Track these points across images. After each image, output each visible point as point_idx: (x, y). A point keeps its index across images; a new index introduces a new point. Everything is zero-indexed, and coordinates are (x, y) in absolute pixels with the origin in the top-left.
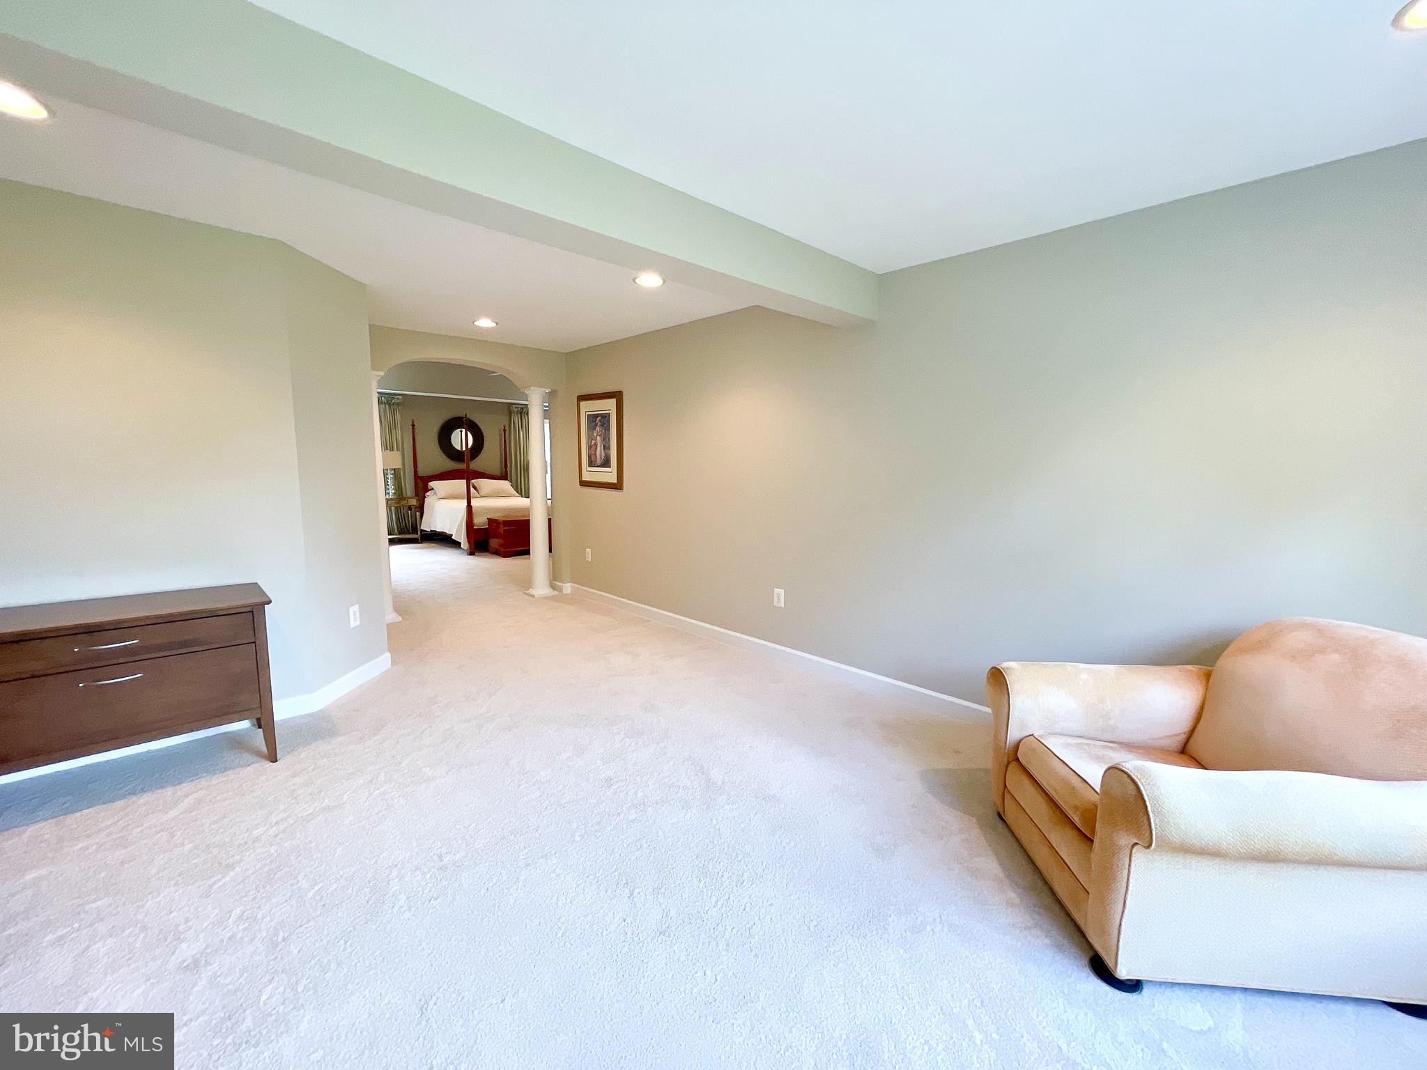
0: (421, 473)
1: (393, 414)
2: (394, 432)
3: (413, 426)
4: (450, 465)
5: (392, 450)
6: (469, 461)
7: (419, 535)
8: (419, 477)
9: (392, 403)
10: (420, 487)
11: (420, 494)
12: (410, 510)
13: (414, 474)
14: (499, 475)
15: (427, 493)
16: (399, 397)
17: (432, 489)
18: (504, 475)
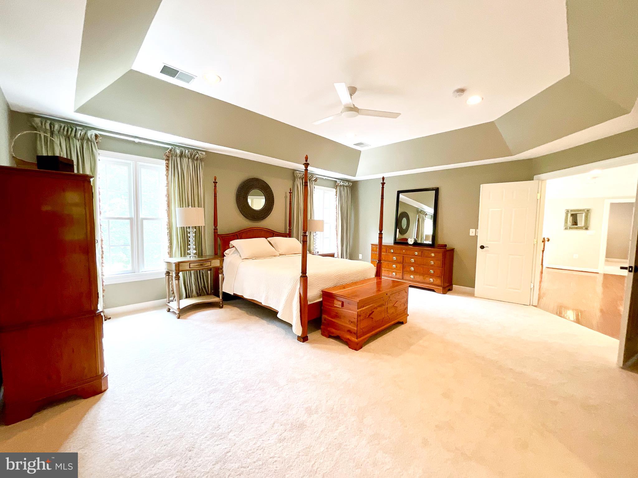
0: (220, 232)
1: (196, 169)
2: (196, 192)
3: (215, 183)
4: (244, 223)
5: (193, 205)
6: (263, 219)
7: (221, 298)
8: (218, 235)
9: (196, 158)
10: (220, 245)
11: (219, 252)
12: (209, 272)
13: (214, 233)
14: (284, 233)
15: (227, 252)
16: (203, 153)
17: (234, 247)
18: (288, 233)
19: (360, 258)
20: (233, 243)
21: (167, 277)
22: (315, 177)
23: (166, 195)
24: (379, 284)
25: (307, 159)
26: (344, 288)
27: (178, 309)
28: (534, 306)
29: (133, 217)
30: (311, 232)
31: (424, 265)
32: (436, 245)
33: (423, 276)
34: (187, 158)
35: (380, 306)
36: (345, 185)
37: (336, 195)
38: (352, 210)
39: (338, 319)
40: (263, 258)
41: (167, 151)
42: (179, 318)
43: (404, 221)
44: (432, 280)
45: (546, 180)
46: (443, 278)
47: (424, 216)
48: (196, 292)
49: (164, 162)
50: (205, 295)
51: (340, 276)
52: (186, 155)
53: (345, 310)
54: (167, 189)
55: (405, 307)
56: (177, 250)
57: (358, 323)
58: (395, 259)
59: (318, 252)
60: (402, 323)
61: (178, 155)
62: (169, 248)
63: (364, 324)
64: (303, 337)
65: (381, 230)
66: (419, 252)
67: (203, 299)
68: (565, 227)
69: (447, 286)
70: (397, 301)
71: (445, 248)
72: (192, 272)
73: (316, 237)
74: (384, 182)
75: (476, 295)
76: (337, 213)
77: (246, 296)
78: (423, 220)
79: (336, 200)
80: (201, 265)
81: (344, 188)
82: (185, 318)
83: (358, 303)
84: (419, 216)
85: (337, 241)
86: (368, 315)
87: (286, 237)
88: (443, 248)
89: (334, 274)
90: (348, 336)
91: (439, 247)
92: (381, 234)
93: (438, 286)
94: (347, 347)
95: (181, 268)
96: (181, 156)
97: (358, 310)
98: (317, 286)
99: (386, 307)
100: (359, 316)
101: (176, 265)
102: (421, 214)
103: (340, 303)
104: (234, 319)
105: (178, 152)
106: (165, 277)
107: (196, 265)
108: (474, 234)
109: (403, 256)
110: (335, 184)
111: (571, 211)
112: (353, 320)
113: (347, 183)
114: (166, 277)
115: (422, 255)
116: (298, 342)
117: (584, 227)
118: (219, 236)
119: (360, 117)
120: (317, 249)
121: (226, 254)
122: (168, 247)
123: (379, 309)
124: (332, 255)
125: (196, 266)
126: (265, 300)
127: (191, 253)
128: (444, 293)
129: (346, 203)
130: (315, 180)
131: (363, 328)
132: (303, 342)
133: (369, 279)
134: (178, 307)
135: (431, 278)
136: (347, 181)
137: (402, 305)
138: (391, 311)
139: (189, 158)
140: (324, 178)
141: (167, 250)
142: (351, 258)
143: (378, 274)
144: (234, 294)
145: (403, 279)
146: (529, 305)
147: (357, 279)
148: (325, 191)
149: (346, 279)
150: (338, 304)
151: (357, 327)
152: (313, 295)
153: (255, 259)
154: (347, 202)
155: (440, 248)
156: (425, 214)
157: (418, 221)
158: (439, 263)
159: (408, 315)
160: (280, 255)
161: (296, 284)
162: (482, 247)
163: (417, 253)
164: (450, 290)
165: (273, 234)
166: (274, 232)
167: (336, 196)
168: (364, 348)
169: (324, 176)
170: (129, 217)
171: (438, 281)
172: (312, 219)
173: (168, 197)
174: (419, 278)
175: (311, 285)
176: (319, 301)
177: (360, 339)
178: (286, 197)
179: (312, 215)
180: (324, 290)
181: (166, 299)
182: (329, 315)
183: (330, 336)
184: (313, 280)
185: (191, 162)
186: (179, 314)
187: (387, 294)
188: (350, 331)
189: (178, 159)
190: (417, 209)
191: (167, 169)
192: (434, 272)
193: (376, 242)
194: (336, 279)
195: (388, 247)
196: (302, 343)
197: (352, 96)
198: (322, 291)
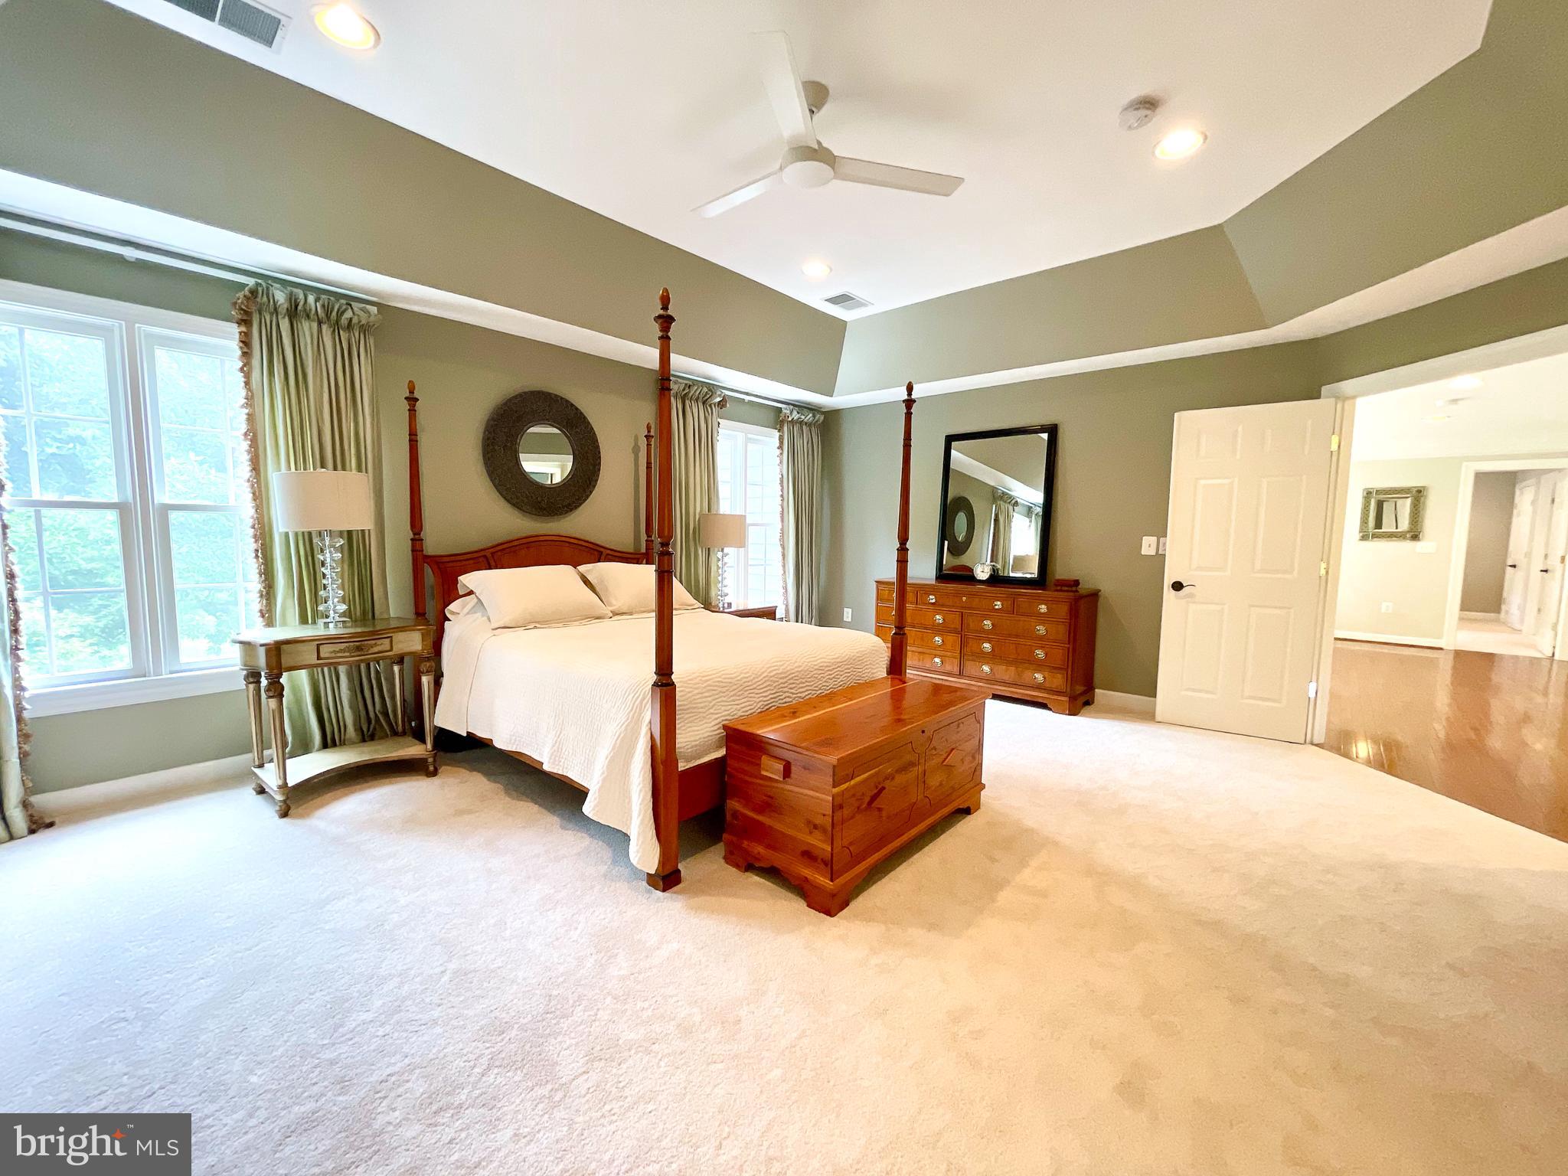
0: (433, 545)
1: (347, 357)
2: (349, 427)
3: (412, 400)
4: (505, 522)
5: (340, 464)
6: (567, 512)
7: (429, 746)
8: (426, 557)
9: (344, 321)
10: (432, 587)
11: (431, 607)
12: (396, 668)
13: (413, 551)
14: (632, 551)
15: (453, 607)
16: (368, 307)
17: (471, 593)
18: (643, 550)
19: (848, 617)
20: (468, 580)
21: (251, 686)
22: (720, 396)
23: (246, 434)
24: (897, 696)
25: (665, 301)
26: (794, 714)
27: (280, 787)
28: (1317, 745)
29: (131, 499)
30: (711, 550)
31: (1017, 636)
32: (1050, 580)
33: (1017, 668)
34: (313, 321)
35: (903, 769)
36: (806, 420)
37: (781, 447)
38: (826, 491)
39: (773, 814)
40: (560, 625)
41: (241, 295)
42: (284, 814)
43: (961, 520)
44: (1039, 677)
45: (1354, 397)
46: (1070, 672)
47: (1011, 508)
48: (355, 730)
49: (234, 330)
50: (385, 737)
51: (781, 678)
52: (310, 310)
53: (797, 789)
54: (248, 414)
55: (974, 765)
56: (289, 602)
57: (834, 830)
58: (941, 621)
59: (730, 605)
60: (967, 811)
61: (283, 309)
62: (261, 596)
63: (857, 830)
64: (666, 873)
65: (903, 537)
66: (1005, 603)
67: (376, 751)
68: (1361, 534)
69: (1082, 694)
70: (953, 749)
71: (1074, 589)
72: (342, 670)
73: (726, 563)
74: (913, 397)
75: (1158, 718)
76: (782, 496)
77: (500, 743)
78: (1009, 519)
79: (781, 462)
80: (359, 649)
81: (802, 427)
82: (301, 816)
83: (834, 766)
84: (998, 508)
85: (785, 572)
86: (867, 799)
87: (638, 562)
88: (1070, 589)
89: (763, 673)
90: (807, 872)
91: (1059, 588)
92: (903, 550)
93: (1059, 693)
94: (801, 905)
95: (286, 661)
96: (294, 312)
97: (836, 790)
98: (712, 711)
99: (921, 769)
100: (837, 807)
101: (268, 652)
102: (1002, 502)
103: (780, 767)
104: (460, 813)
105: (280, 297)
106: (245, 687)
107: (341, 651)
108: (1153, 552)
109: (962, 613)
110: (776, 416)
111: (1378, 492)
112: (819, 821)
113: (811, 415)
114: (247, 690)
115: (1012, 610)
116: (649, 892)
117: (1409, 532)
118: (428, 560)
119: (839, 187)
120: (726, 595)
121: (453, 613)
122: (259, 595)
123: (900, 779)
124: (769, 614)
125: (338, 652)
126: (552, 755)
127: (331, 612)
128: (1073, 712)
129: (808, 471)
130: (722, 404)
131: (851, 843)
132: (664, 890)
133: (871, 684)
134: (280, 782)
135: (1039, 671)
136: (811, 409)
137: (968, 759)
138: (934, 781)
139: (320, 323)
140: (747, 398)
141: (256, 604)
142: (822, 623)
143: (896, 667)
144: (468, 732)
145: (961, 674)
146: (1303, 742)
147: (831, 685)
148: (750, 436)
149: (801, 685)
150: (771, 769)
151: (832, 844)
152: (695, 741)
153: (535, 627)
154: (811, 467)
155: (1061, 591)
156: (1013, 501)
157: (996, 520)
158: (1061, 631)
159: (983, 787)
160: (615, 614)
161: (640, 710)
162: (1178, 586)
163: (999, 603)
164: (1088, 703)
165: (598, 553)
166: (602, 550)
167: (778, 452)
168: (853, 905)
169: (747, 394)
170: (115, 499)
171: (1058, 680)
172: (713, 511)
173: (251, 441)
174: (1006, 672)
175: (688, 709)
176: (715, 757)
177: (840, 881)
178: (636, 450)
179: (713, 499)
180: (731, 725)
181: (250, 755)
182: (747, 800)
183: (749, 865)
184: (697, 691)
185: (329, 333)
186: (284, 801)
187: (923, 732)
188: (809, 856)
189: (285, 324)
190: (994, 489)
191: (245, 350)
192: (1046, 654)
193: (890, 574)
194: (769, 685)
195: (923, 589)
196: (659, 893)
197: (816, 117)
198: (725, 727)
